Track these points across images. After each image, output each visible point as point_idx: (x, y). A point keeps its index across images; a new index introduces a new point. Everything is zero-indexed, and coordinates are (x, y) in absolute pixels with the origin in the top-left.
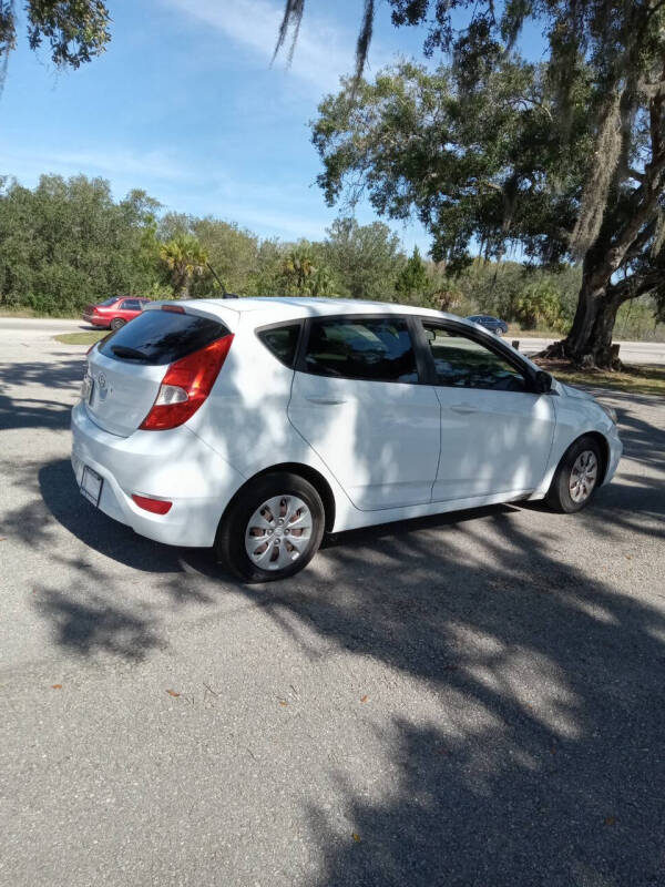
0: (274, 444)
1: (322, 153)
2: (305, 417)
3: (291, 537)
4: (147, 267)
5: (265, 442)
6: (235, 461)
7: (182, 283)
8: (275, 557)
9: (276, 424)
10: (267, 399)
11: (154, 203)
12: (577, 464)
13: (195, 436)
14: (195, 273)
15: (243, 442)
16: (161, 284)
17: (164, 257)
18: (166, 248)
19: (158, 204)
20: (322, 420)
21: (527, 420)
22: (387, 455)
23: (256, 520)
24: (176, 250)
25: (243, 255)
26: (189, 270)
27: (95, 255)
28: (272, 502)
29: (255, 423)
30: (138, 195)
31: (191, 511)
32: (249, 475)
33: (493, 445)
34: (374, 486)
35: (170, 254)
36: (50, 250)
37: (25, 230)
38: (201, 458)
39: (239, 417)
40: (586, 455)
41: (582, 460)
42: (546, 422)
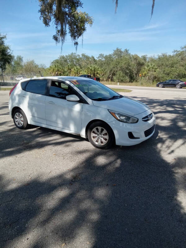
5: (15, 102)
8: (19, 124)
33: (60, 114)
34: (33, 116)
40: (100, 128)
41: (97, 129)
42: (78, 112)
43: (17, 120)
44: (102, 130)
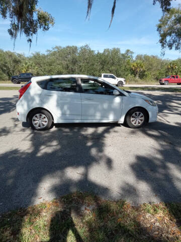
0: (36, 103)
1: (160, 33)
2: (44, 98)
3: (43, 122)
4: (128, 70)
5: (34, 103)
6: (28, 106)
7: (137, 74)
8: (39, 126)
9: (37, 100)
10: (35, 94)
11: (132, 53)
12: (134, 115)
13: (21, 101)
14: (140, 70)
15: (30, 103)
16: (131, 74)
17: (132, 67)
18: (133, 65)
19: (133, 53)
20: (48, 99)
21: (111, 102)
22: (66, 107)
23: (34, 118)
24: (135, 65)
25: (155, 65)
26: (138, 70)
27: (113, 68)
28: (38, 115)
29: (33, 99)
30: (128, 51)
31: (22, 115)
32: (31, 109)
33: (100, 107)
34: (63, 114)
35: (133, 66)
36: (103, 67)
37: (98, 63)
38: (22, 105)
39: (29, 98)
40: (138, 113)
41: (136, 114)
42: (118, 103)
43: (36, 122)
44: (140, 114)
